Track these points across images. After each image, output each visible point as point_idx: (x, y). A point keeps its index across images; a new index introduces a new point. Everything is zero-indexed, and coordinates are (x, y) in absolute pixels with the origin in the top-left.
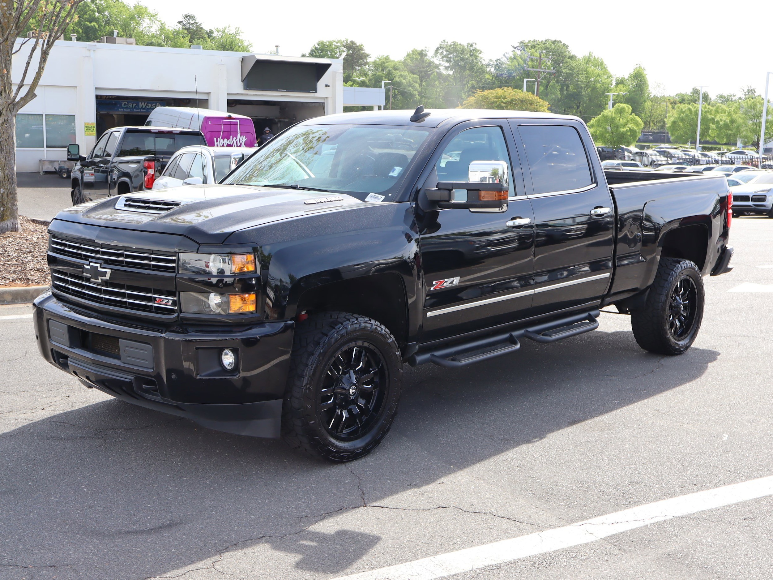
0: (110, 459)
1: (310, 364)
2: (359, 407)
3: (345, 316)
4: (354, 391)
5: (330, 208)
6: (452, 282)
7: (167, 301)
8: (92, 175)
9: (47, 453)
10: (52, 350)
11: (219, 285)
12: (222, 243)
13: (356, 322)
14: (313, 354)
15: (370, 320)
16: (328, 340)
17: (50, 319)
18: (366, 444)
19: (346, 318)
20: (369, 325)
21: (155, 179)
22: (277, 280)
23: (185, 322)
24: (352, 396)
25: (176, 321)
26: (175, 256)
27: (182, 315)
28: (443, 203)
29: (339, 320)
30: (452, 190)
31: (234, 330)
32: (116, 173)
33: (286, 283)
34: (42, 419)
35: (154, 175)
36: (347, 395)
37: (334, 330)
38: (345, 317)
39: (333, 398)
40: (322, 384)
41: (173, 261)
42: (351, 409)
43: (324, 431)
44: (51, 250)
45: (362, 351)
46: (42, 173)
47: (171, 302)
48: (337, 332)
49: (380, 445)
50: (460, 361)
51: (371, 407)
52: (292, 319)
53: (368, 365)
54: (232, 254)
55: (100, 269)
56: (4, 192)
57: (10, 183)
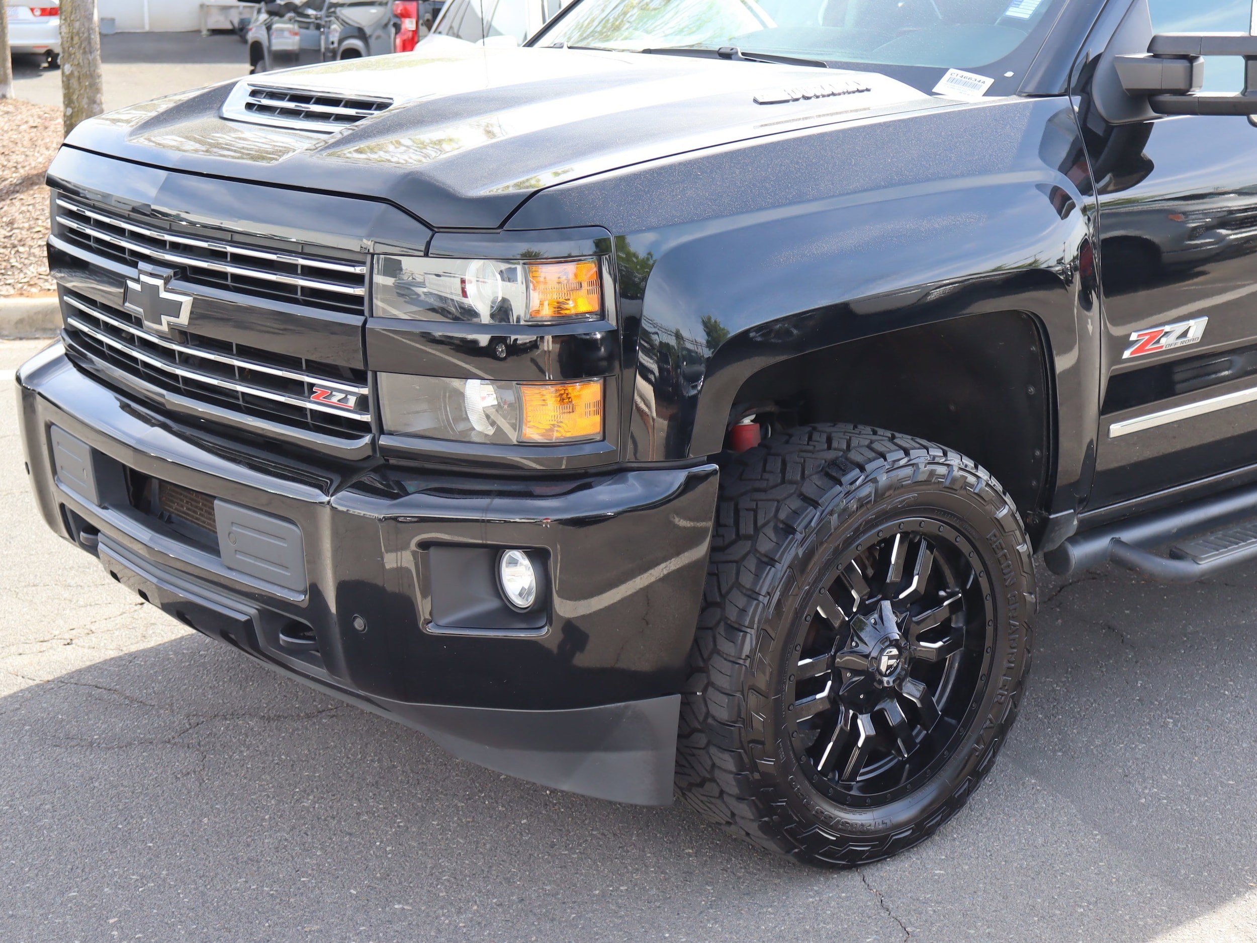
0: (205, 820)
1: (763, 592)
2: (906, 705)
3: (872, 442)
4: (893, 662)
5: (832, 114)
6: (1184, 334)
7: (343, 396)
8: (296, 34)
9: (44, 792)
10: (62, 506)
11: (495, 350)
12: (501, 226)
13: (902, 462)
14: (771, 562)
15: (945, 454)
16: (821, 520)
17: (53, 424)
18: (924, 810)
19: (872, 449)
20: (942, 470)
21: (417, 42)
22: (667, 331)
23: (393, 461)
24: (886, 676)
25: (369, 457)
26: (363, 263)
27: (384, 441)
28: (1167, 98)
29: (854, 456)
30: (1196, 58)
31: (538, 489)
32: (335, 30)
33: (696, 343)
34: (57, 674)
35: (415, 32)
36: (871, 676)
37: (838, 488)
38: (869, 447)
39: (829, 683)
40: (798, 648)
41: (357, 280)
42: (882, 711)
43: (801, 785)
44: (56, 232)
45: (919, 542)
46: (205, 32)
47: (352, 401)
48: (848, 493)
49: (965, 810)
50: (1195, 560)
51: (939, 701)
52: (711, 459)
53: (936, 580)
54: (531, 258)
55: (164, 295)
56: (72, 73)
57: (85, 53)
